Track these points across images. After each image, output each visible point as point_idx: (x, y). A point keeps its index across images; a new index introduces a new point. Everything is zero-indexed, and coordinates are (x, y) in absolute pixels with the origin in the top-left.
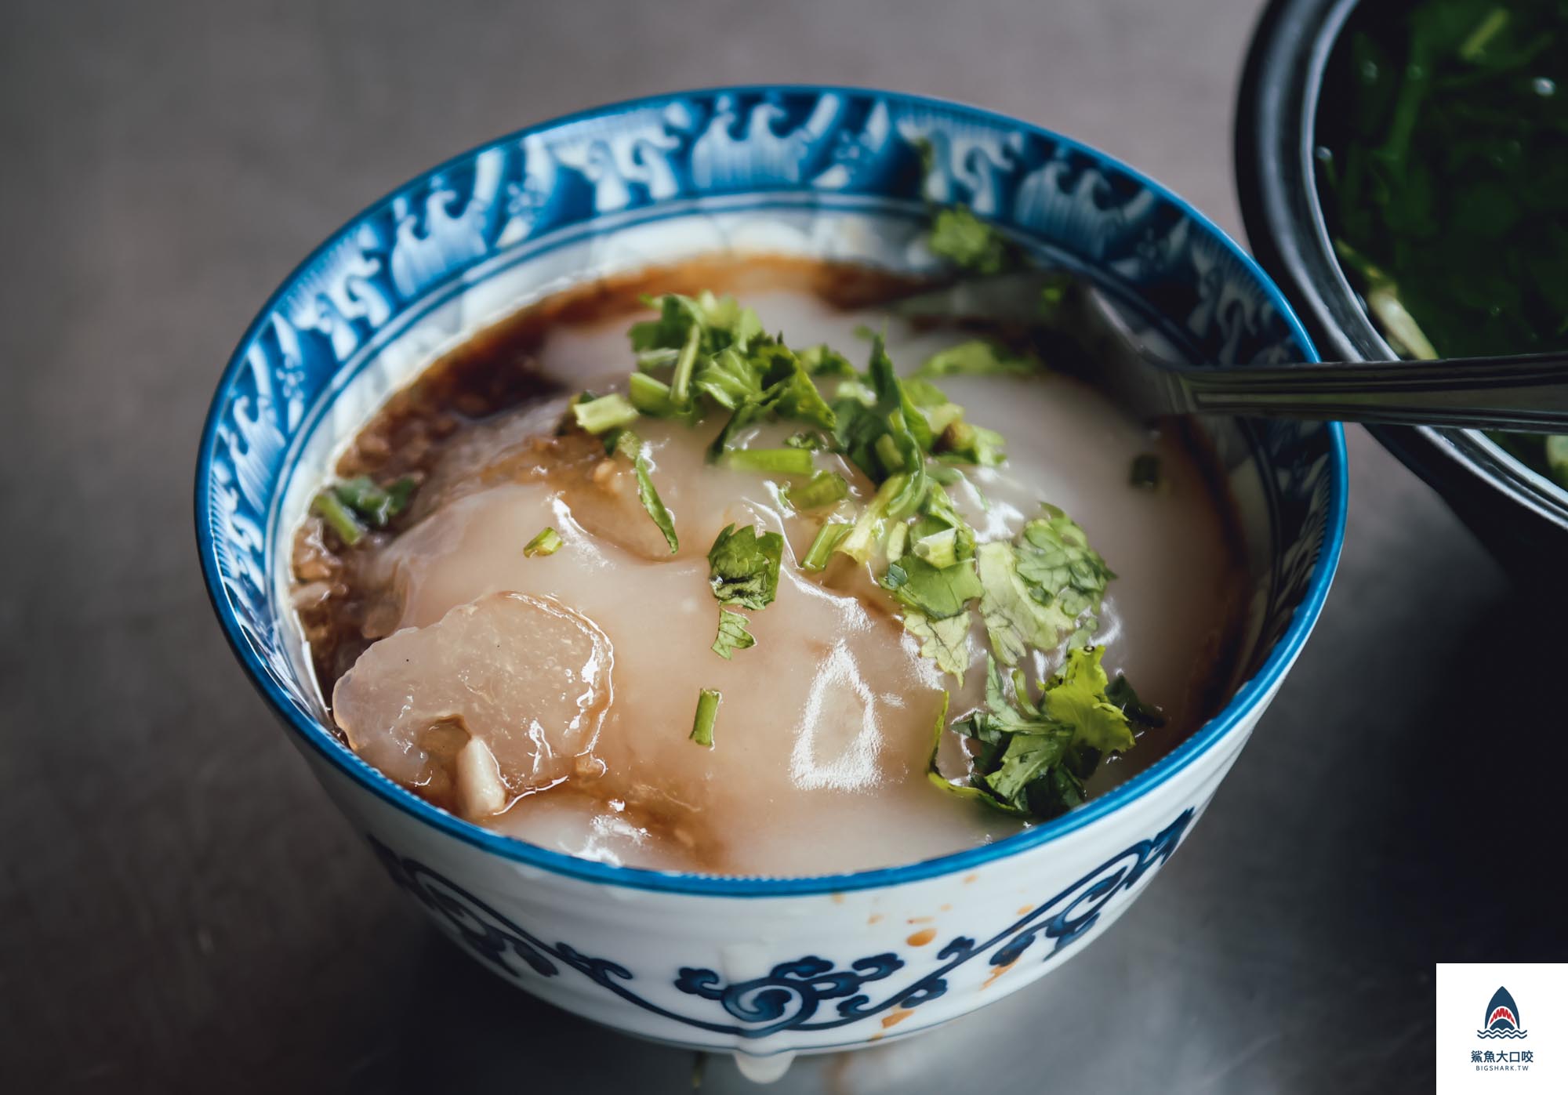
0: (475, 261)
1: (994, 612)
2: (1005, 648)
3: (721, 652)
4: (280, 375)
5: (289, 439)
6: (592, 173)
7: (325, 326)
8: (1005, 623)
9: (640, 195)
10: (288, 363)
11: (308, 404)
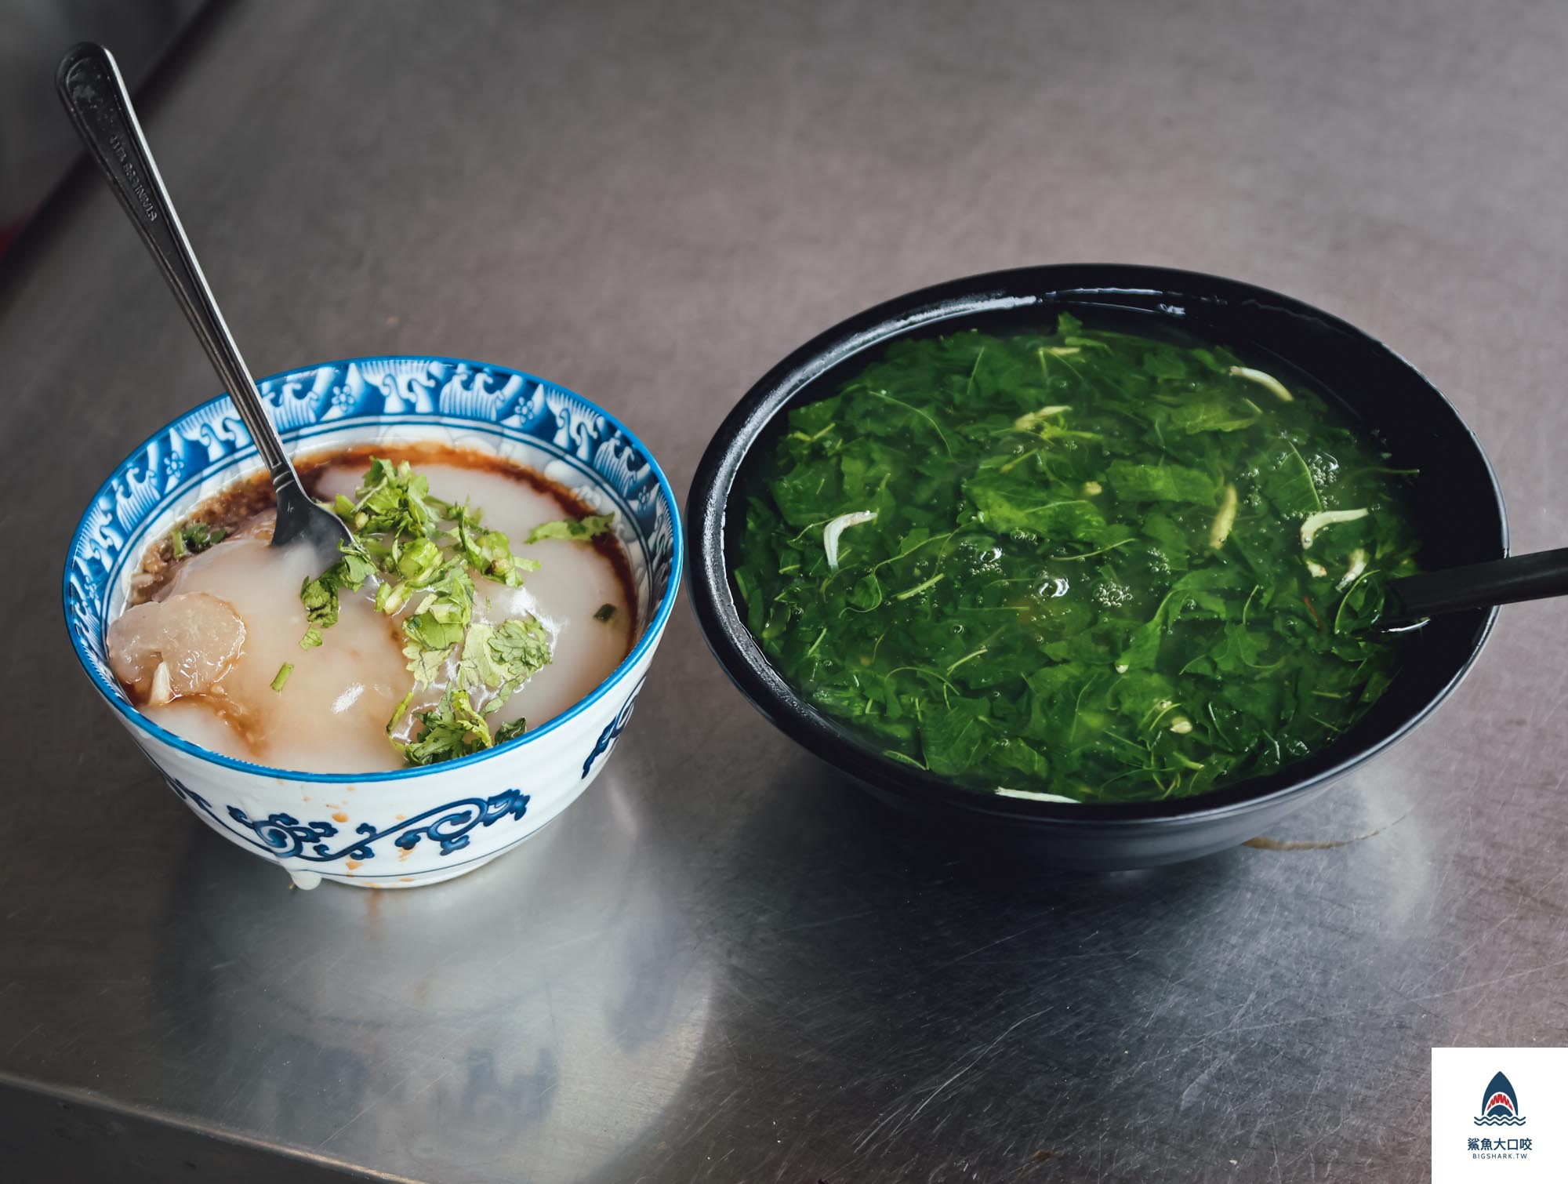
0: (309, 425)
1: (469, 659)
2: (466, 680)
3: (304, 646)
4: (167, 461)
5: (163, 497)
6: (384, 391)
7: (205, 441)
8: (473, 666)
9: (410, 408)
10: (174, 456)
11: (182, 482)
